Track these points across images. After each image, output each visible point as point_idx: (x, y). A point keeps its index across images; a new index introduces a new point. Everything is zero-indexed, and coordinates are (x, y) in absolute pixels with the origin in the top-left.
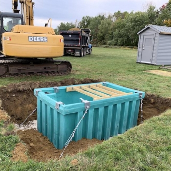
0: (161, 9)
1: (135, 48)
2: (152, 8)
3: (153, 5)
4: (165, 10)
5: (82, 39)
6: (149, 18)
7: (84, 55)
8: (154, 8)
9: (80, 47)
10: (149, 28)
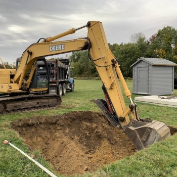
0: (151, 40)
1: (129, 79)
2: (141, 40)
3: (142, 37)
4: (155, 40)
5: (58, 71)
6: (140, 49)
7: (63, 94)
8: (144, 39)
9: (56, 83)
10: (141, 61)
